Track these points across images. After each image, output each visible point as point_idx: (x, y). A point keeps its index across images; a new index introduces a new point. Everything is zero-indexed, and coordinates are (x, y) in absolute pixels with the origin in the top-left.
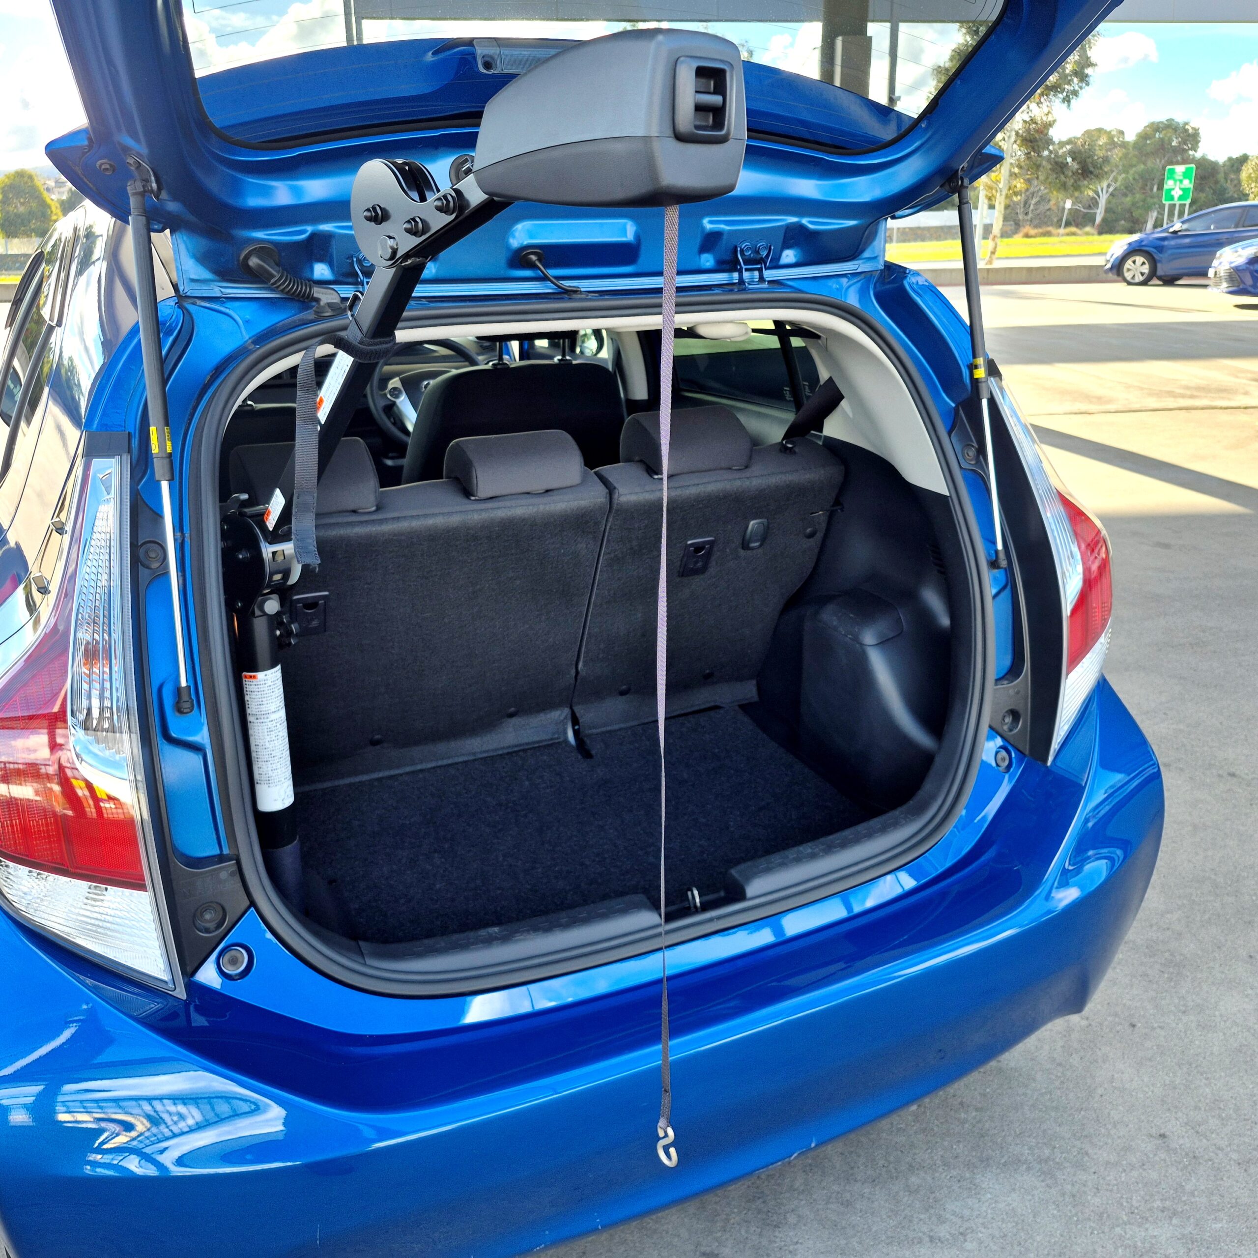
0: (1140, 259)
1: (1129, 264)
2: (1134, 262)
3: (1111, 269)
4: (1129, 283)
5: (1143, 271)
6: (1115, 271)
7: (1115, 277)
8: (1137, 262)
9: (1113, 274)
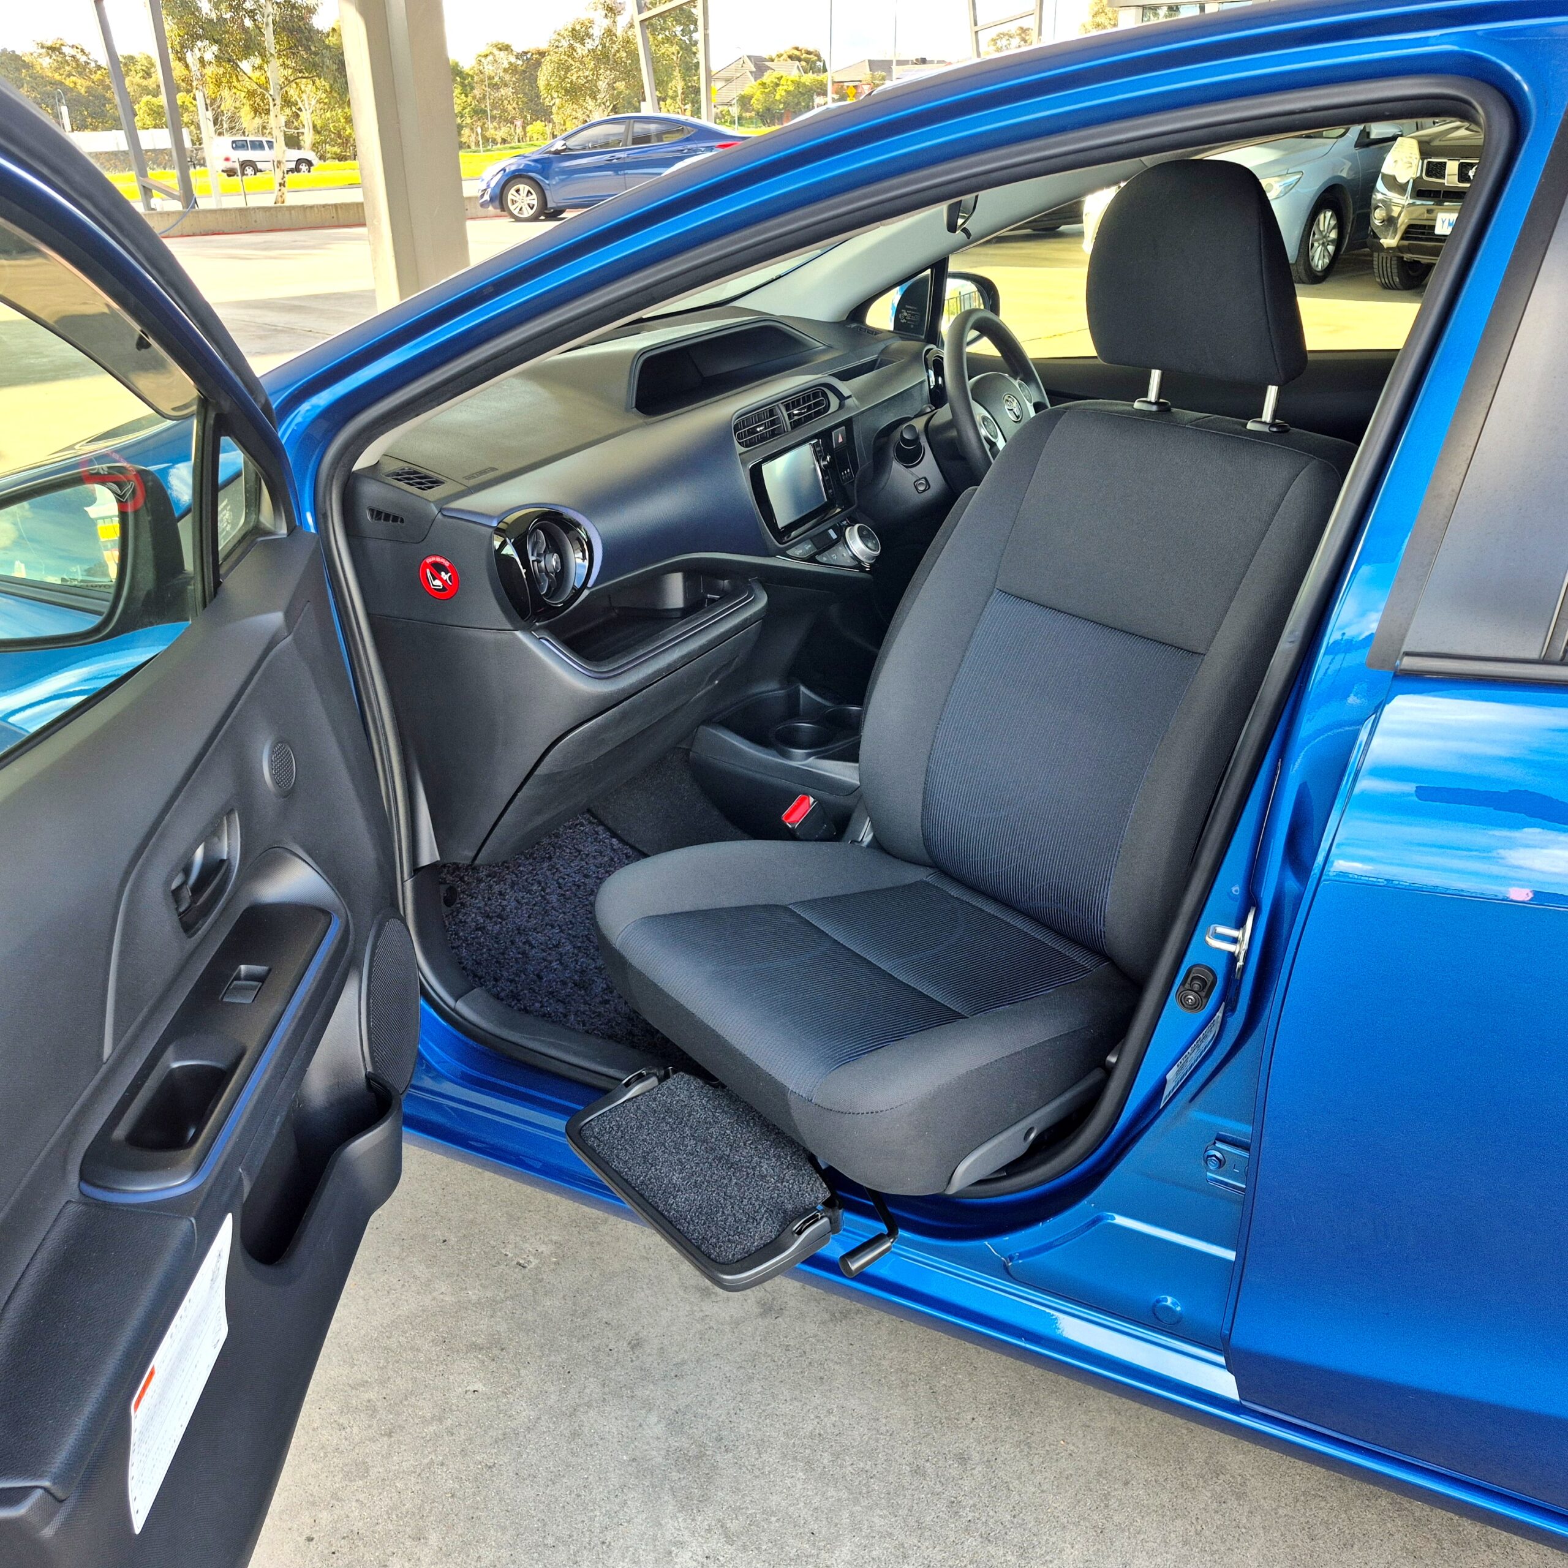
0: (524, 188)
1: (511, 195)
2: (518, 191)
3: (492, 200)
4: (518, 220)
5: (532, 202)
6: (497, 203)
7: (498, 211)
8: (521, 192)
9: (495, 208)
